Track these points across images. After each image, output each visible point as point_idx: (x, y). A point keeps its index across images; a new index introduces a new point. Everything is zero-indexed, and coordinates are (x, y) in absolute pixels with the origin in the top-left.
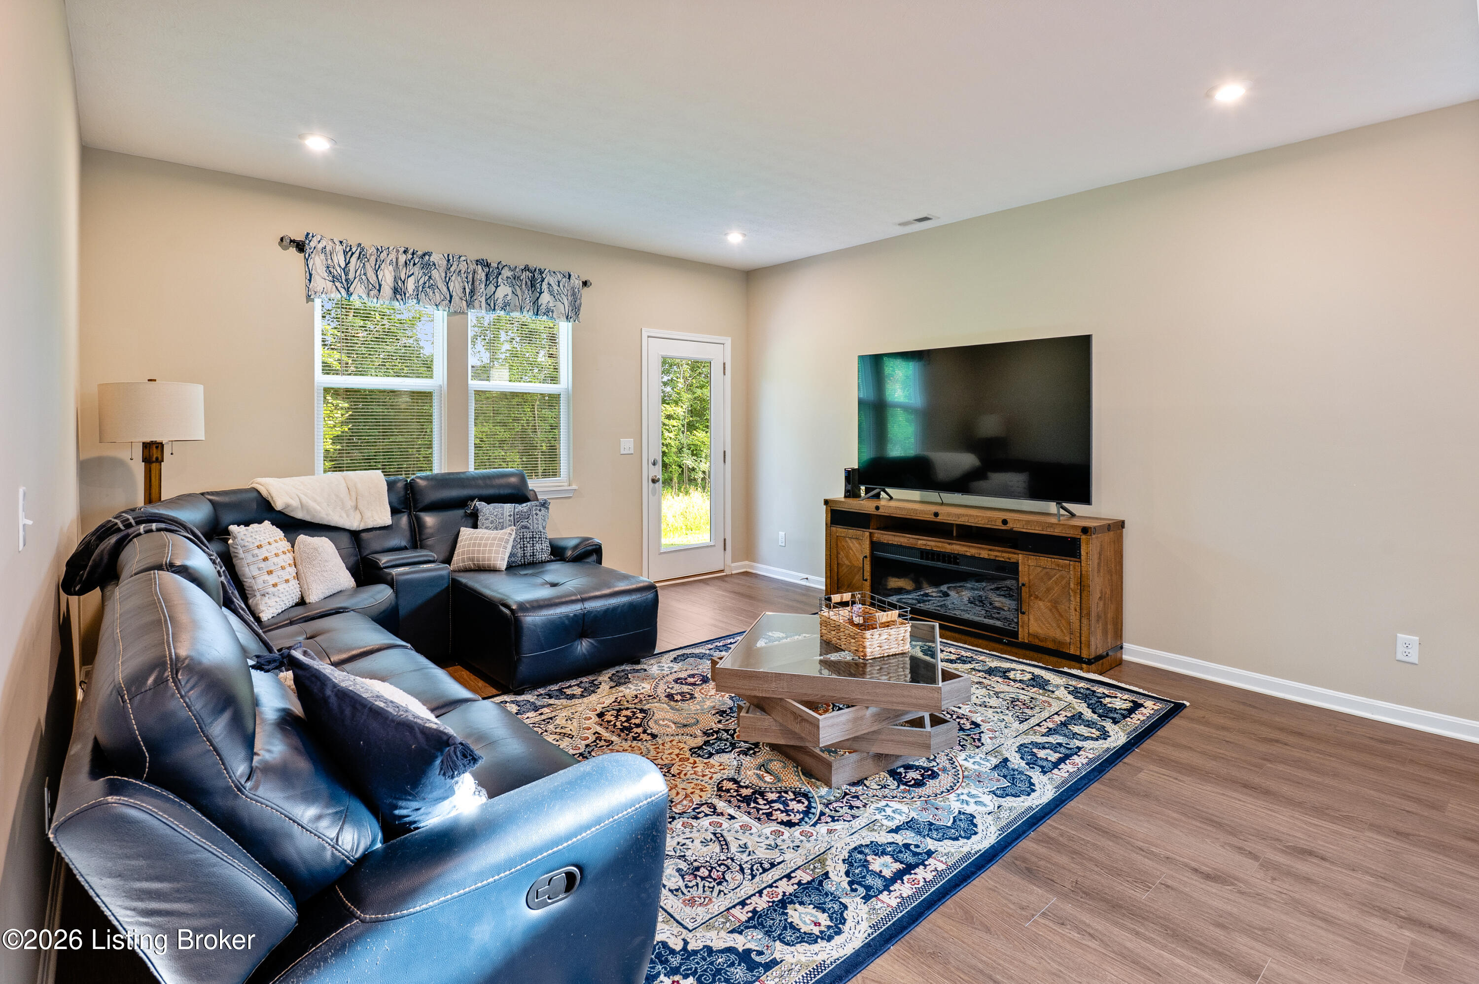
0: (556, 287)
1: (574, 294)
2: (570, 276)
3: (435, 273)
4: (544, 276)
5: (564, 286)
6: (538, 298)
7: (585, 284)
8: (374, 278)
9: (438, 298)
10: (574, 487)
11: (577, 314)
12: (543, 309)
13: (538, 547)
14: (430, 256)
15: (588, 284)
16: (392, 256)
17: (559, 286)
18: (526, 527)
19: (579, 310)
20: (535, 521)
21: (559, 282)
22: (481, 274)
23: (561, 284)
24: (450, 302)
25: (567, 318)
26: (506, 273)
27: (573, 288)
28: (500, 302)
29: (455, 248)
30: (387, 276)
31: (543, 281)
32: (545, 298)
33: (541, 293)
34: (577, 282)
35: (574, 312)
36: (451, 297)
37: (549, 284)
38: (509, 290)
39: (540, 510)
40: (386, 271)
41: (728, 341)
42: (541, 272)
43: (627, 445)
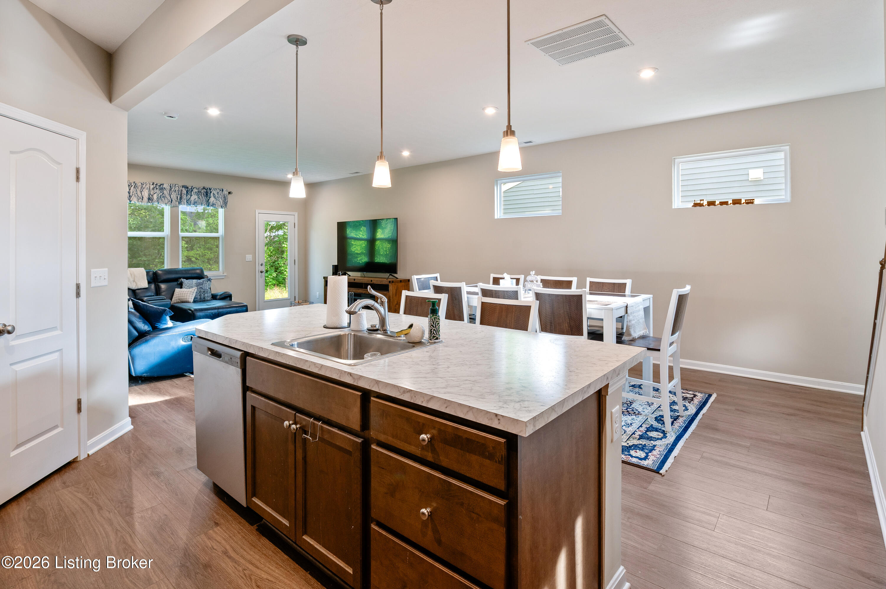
0: (217, 195)
1: (225, 197)
2: (223, 190)
3: (165, 192)
4: (211, 191)
5: (220, 194)
6: (209, 200)
7: (229, 193)
8: (141, 195)
9: (166, 201)
10: (225, 274)
11: (226, 206)
12: (211, 203)
13: (206, 295)
14: (163, 185)
15: (231, 193)
16: (148, 186)
17: (218, 194)
18: (201, 288)
19: (227, 204)
20: (205, 286)
21: (218, 193)
22: (184, 191)
23: (219, 194)
24: (171, 202)
25: (222, 207)
26: (195, 190)
27: (224, 195)
28: (192, 202)
29: (174, 182)
30: (146, 194)
31: (211, 192)
32: (212, 200)
33: (210, 198)
34: (226, 192)
35: (225, 204)
36: (172, 200)
37: (213, 194)
38: (196, 197)
39: (207, 282)
40: (145, 192)
41: (296, 214)
42: (210, 189)
43: (249, 257)
